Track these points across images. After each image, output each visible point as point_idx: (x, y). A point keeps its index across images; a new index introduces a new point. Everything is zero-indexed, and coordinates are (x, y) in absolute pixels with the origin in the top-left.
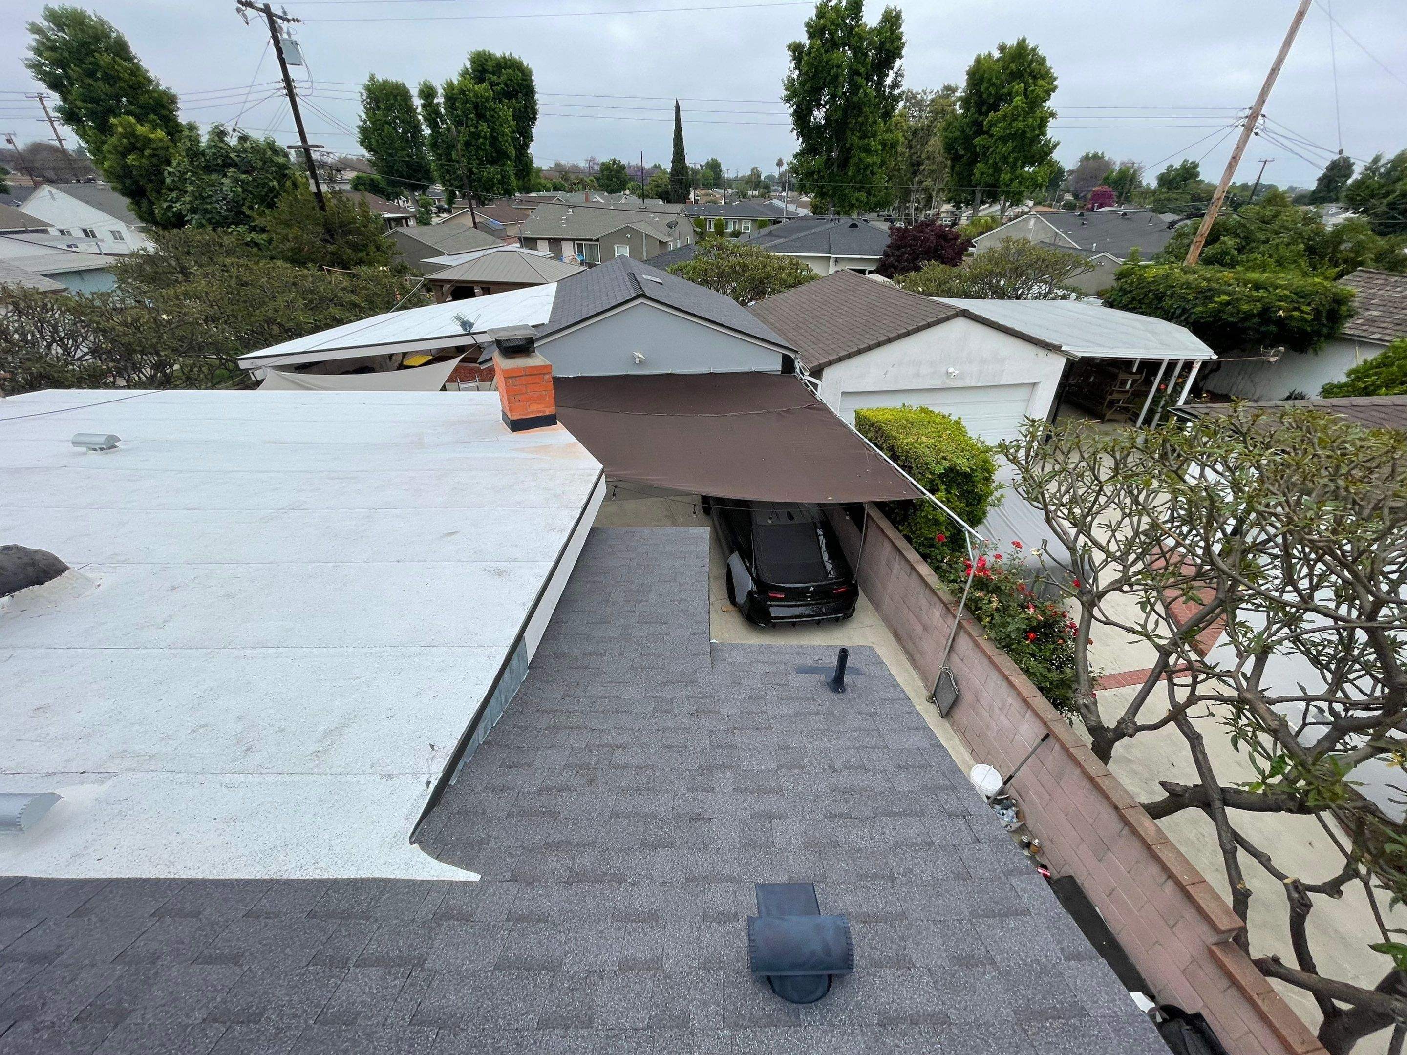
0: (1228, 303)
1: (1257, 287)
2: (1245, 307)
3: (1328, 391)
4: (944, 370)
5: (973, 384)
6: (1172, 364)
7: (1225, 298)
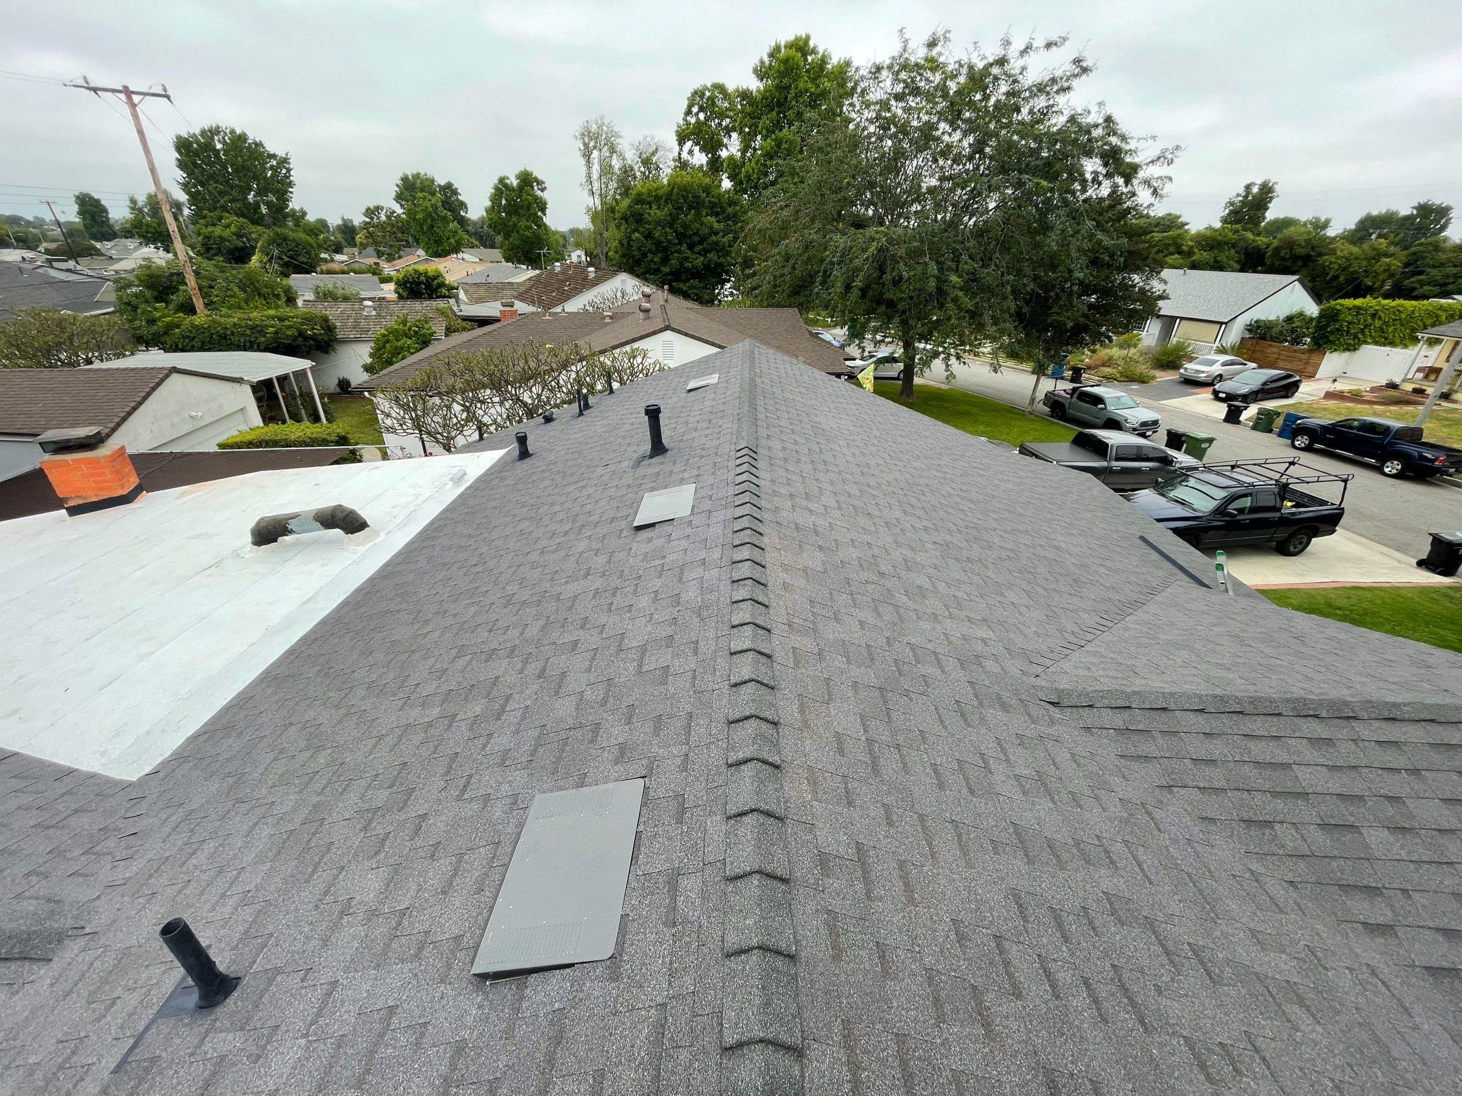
0: (276, 333)
1: (281, 320)
2: (289, 333)
3: (368, 369)
4: (187, 416)
5: (212, 420)
6: (278, 378)
7: (271, 330)
